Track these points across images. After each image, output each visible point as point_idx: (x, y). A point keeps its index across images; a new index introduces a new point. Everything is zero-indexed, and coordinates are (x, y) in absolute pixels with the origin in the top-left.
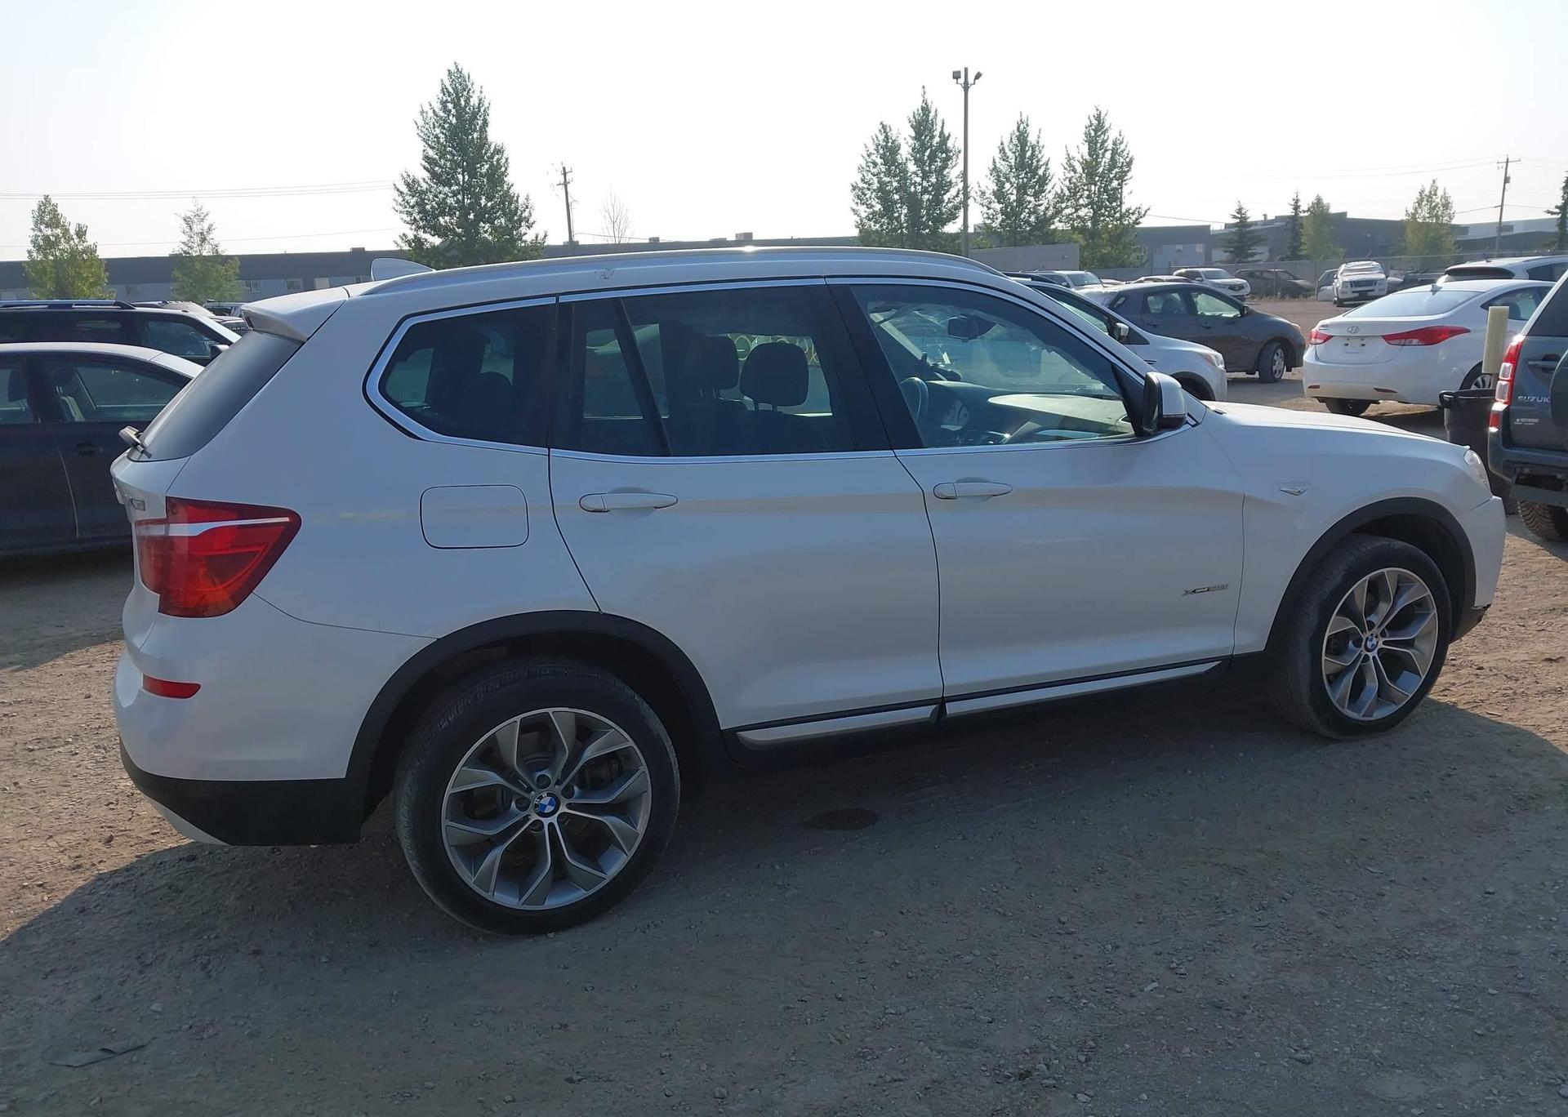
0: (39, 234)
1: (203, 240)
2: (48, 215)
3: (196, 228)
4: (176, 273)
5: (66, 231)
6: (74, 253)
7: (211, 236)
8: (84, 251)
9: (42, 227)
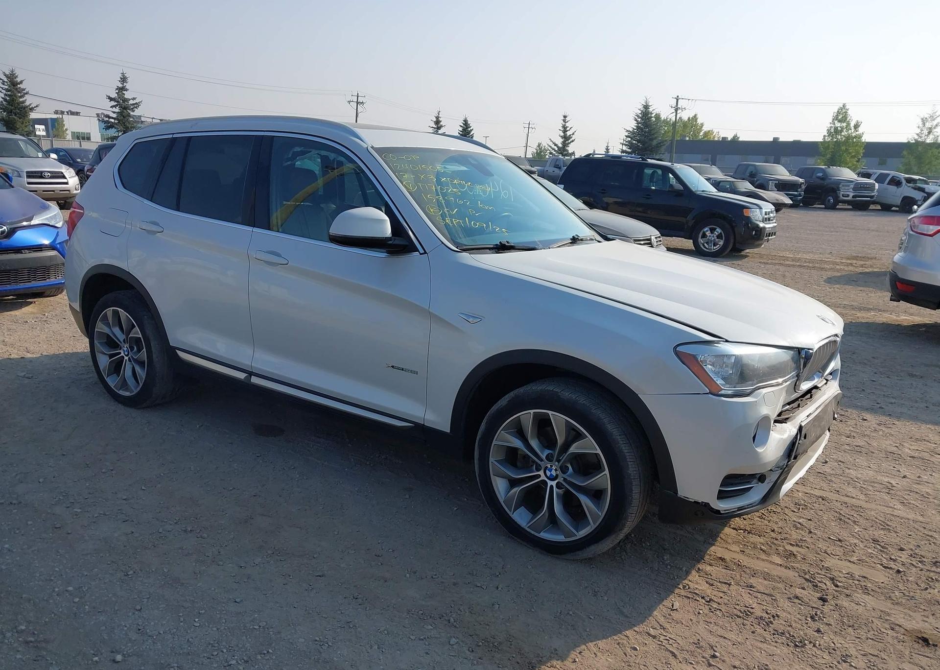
0: (833, 126)
1: (929, 133)
2: (842, 115)
3: (928, 125)
4: (905, 153)
5: (848, 124)
6: (848, 138)
7: (935, 130)
8: (855, 137)
9: (836, 122)
